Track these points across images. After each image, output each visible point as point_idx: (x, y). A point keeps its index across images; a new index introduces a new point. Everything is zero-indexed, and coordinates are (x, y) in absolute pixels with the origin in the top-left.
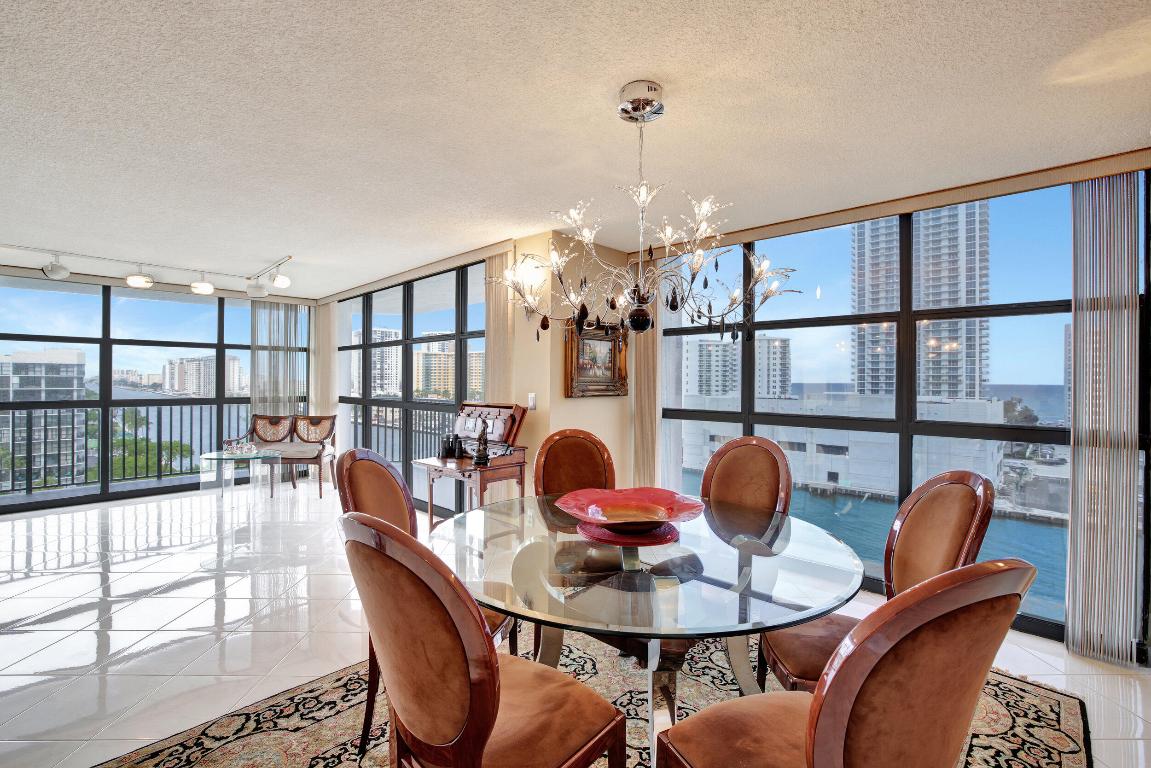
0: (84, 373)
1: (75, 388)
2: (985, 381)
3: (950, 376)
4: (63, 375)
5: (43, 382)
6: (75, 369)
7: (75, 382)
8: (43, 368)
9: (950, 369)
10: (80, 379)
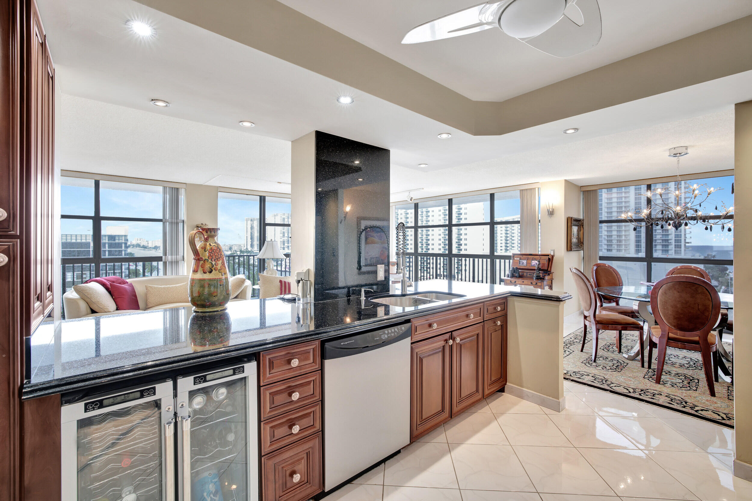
0: (127, 240)
1: (123, 248)
2: (688, 243)
3: (663, 240)
4: (117, 241)
5: (107, 245)
6: (123, 238)
7: (123, 245)
8: (107, 238)
9: (663, 235)
10: (126, 244)
